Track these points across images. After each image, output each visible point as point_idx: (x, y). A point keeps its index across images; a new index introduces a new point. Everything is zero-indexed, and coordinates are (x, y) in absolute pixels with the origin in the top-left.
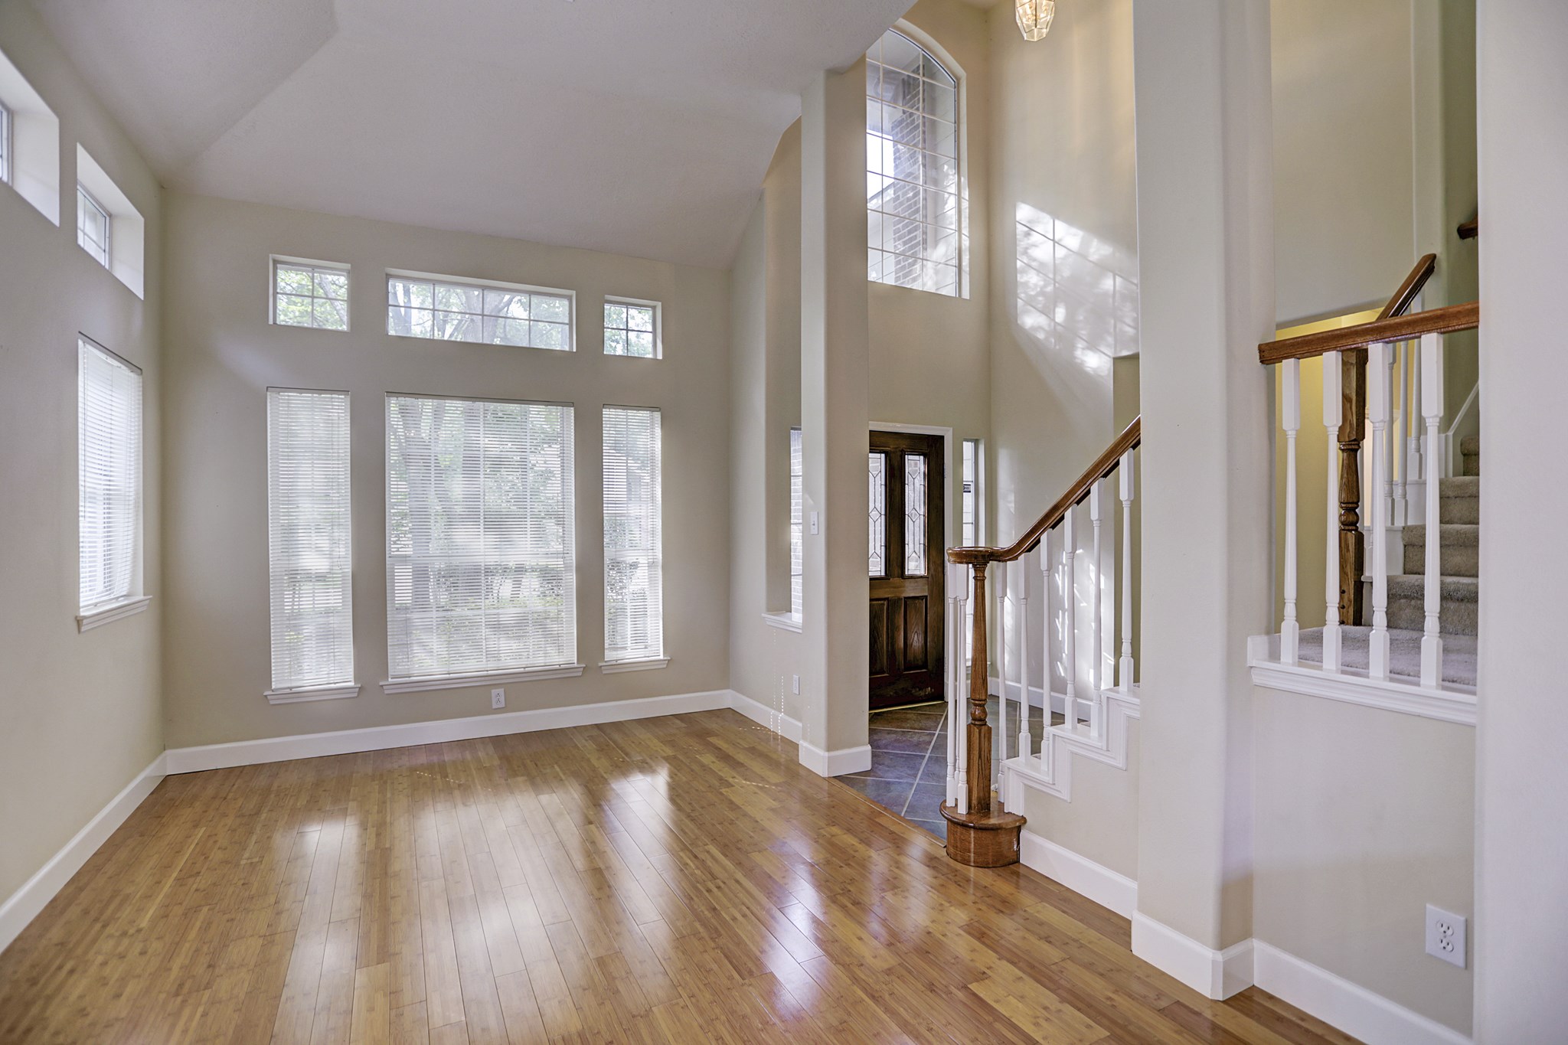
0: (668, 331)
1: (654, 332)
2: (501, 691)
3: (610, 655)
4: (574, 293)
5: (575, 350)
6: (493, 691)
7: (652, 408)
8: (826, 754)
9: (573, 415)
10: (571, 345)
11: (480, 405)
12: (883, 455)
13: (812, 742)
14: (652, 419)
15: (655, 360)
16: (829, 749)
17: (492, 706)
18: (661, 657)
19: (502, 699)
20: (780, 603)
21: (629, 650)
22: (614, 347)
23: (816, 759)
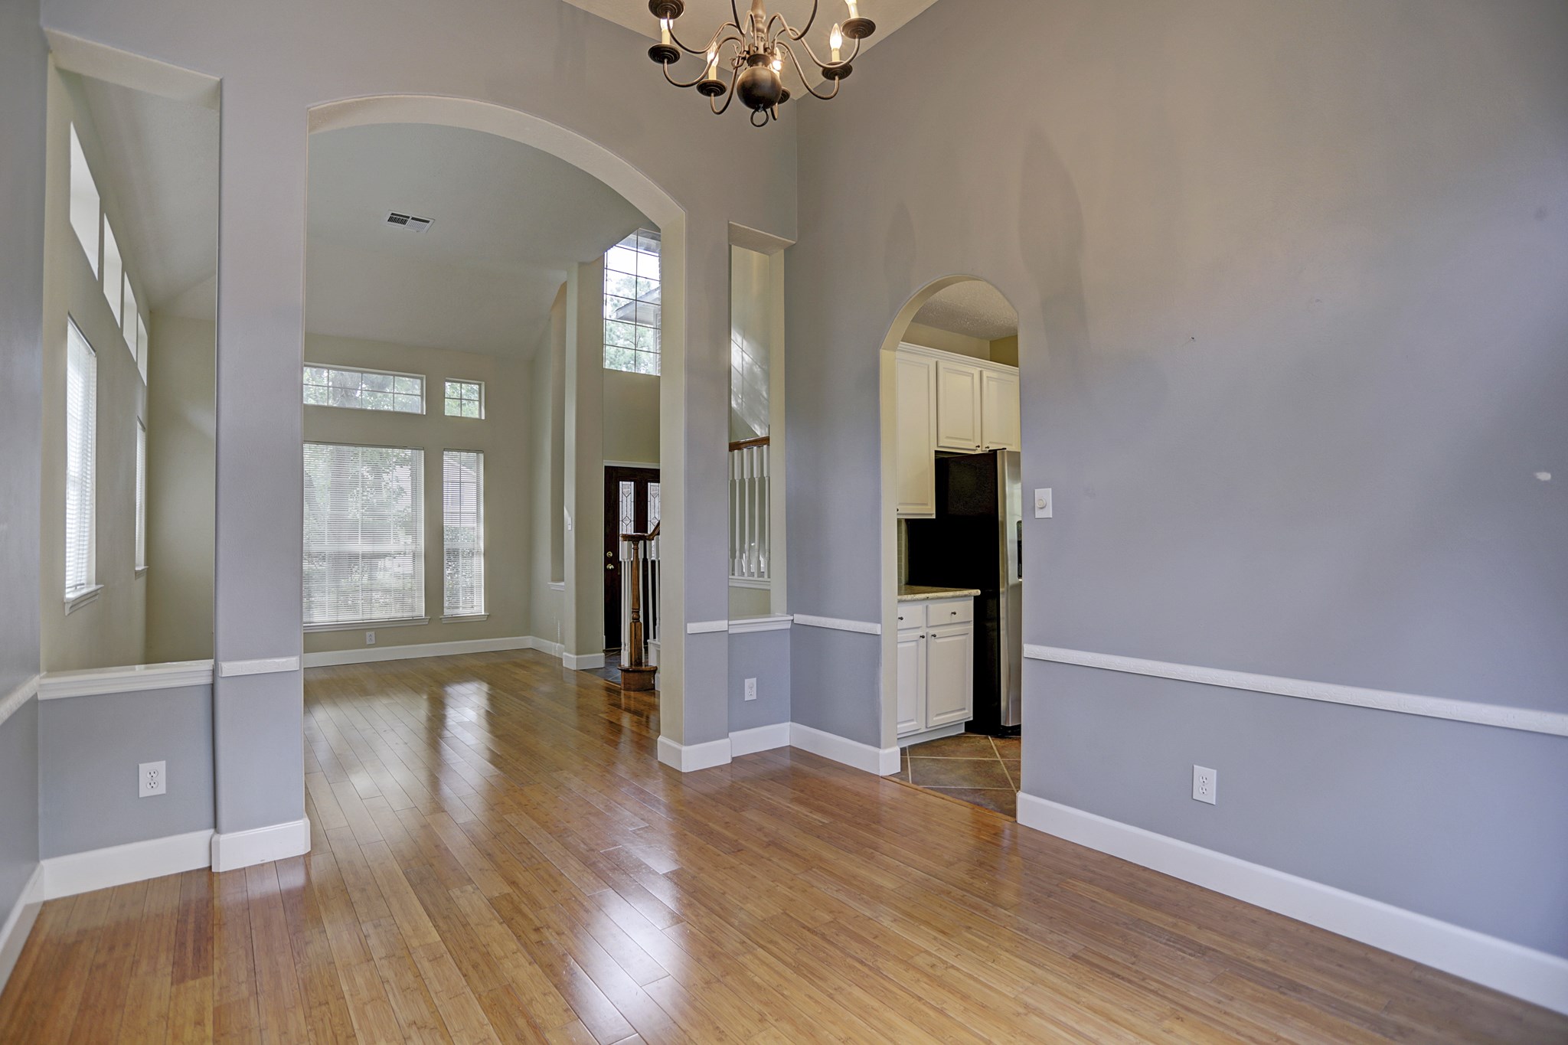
0: (489, 401)
1: (480, 401)
2: (373, 633)
3: (447, 612)
4: (425, 376)
5: (424, 413)
6: (367, 633)
7: (478, 451)
8: (576, 657)
9: (423, 455)
10: (422, 410)
11: (360, 449)
12: (633, 483)
13: (569, 652)
14: (478, 458)
15: (480, 420)
16: (577, 653)
17: (366, 642)
18: (483, 613)
19: (373, 638)
20: (559, 577)
21: (461, 609)
22: (451, 409)
23: (570, 661)
